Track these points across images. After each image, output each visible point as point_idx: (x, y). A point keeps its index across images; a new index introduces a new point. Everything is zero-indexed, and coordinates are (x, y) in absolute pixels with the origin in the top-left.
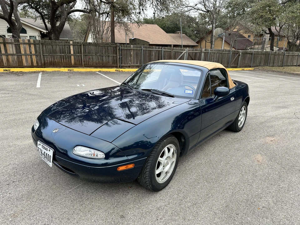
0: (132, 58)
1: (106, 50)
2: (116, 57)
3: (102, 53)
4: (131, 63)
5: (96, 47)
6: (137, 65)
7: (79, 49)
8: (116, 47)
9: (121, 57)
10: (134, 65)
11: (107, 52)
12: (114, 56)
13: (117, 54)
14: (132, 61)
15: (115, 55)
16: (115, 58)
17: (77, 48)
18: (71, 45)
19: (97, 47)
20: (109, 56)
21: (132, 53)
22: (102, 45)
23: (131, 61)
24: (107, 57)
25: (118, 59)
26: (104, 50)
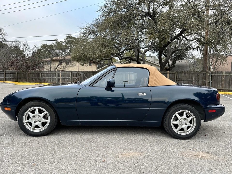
0: (224, 83)
1: (196, 76)
2: (205, 81)
3: (193, 79)
4: (222, 87)
5: (187, 74)
6: (229, 89)
7: (174, 76)
8: (206, 73)
9: (211, 81)
10: (225, 89)
11: (197, 78)
12: (203, 81)
13: (206, 79)
14: (224, 86)
15: (205, 80)
16: (204, 83)
17: (172, 76)
18: (168, 73)
19: (189, 74)
20: (198, 81)
21: (223, 78)
22: (193, 73)
23: (222, 85)
24: (197, 81)
25: (207, 83)
26: (194, 76)
